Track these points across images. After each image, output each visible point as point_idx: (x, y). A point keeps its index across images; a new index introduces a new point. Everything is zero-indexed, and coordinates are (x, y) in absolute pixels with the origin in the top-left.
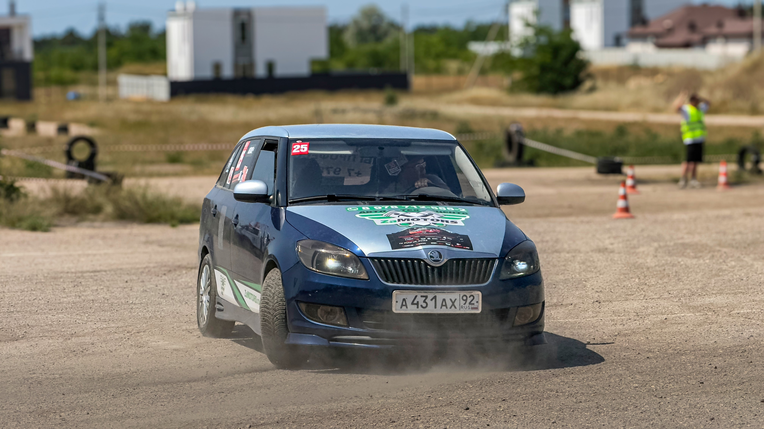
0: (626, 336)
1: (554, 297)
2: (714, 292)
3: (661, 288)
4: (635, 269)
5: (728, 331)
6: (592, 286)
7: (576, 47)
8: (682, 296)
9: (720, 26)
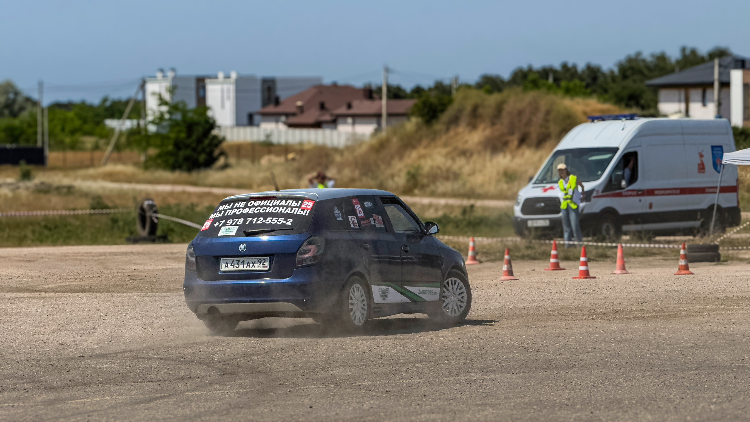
0: (250, 408)
1: (182, 370)
2: (337, 365)
3: (286, 361)
4: (262, 342)
5: (350, 403)
6: (219, 359)
7: (211, 125)
8: (306, 368)
9: (349, 106)
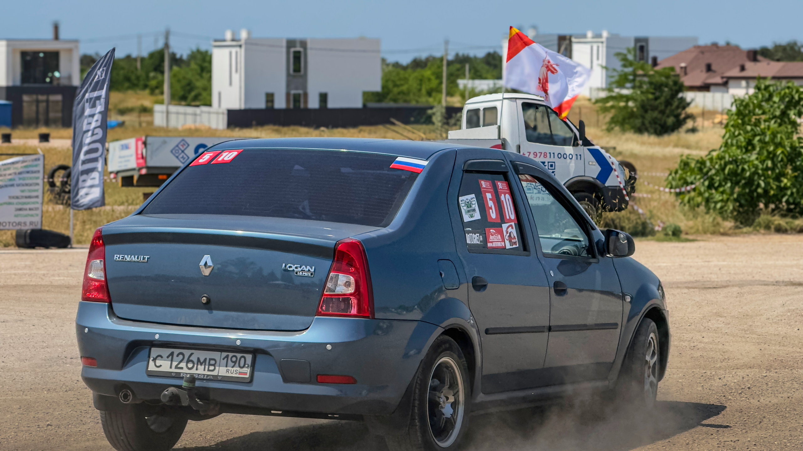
9: (743, 68)
